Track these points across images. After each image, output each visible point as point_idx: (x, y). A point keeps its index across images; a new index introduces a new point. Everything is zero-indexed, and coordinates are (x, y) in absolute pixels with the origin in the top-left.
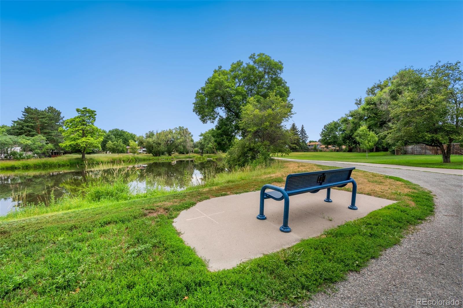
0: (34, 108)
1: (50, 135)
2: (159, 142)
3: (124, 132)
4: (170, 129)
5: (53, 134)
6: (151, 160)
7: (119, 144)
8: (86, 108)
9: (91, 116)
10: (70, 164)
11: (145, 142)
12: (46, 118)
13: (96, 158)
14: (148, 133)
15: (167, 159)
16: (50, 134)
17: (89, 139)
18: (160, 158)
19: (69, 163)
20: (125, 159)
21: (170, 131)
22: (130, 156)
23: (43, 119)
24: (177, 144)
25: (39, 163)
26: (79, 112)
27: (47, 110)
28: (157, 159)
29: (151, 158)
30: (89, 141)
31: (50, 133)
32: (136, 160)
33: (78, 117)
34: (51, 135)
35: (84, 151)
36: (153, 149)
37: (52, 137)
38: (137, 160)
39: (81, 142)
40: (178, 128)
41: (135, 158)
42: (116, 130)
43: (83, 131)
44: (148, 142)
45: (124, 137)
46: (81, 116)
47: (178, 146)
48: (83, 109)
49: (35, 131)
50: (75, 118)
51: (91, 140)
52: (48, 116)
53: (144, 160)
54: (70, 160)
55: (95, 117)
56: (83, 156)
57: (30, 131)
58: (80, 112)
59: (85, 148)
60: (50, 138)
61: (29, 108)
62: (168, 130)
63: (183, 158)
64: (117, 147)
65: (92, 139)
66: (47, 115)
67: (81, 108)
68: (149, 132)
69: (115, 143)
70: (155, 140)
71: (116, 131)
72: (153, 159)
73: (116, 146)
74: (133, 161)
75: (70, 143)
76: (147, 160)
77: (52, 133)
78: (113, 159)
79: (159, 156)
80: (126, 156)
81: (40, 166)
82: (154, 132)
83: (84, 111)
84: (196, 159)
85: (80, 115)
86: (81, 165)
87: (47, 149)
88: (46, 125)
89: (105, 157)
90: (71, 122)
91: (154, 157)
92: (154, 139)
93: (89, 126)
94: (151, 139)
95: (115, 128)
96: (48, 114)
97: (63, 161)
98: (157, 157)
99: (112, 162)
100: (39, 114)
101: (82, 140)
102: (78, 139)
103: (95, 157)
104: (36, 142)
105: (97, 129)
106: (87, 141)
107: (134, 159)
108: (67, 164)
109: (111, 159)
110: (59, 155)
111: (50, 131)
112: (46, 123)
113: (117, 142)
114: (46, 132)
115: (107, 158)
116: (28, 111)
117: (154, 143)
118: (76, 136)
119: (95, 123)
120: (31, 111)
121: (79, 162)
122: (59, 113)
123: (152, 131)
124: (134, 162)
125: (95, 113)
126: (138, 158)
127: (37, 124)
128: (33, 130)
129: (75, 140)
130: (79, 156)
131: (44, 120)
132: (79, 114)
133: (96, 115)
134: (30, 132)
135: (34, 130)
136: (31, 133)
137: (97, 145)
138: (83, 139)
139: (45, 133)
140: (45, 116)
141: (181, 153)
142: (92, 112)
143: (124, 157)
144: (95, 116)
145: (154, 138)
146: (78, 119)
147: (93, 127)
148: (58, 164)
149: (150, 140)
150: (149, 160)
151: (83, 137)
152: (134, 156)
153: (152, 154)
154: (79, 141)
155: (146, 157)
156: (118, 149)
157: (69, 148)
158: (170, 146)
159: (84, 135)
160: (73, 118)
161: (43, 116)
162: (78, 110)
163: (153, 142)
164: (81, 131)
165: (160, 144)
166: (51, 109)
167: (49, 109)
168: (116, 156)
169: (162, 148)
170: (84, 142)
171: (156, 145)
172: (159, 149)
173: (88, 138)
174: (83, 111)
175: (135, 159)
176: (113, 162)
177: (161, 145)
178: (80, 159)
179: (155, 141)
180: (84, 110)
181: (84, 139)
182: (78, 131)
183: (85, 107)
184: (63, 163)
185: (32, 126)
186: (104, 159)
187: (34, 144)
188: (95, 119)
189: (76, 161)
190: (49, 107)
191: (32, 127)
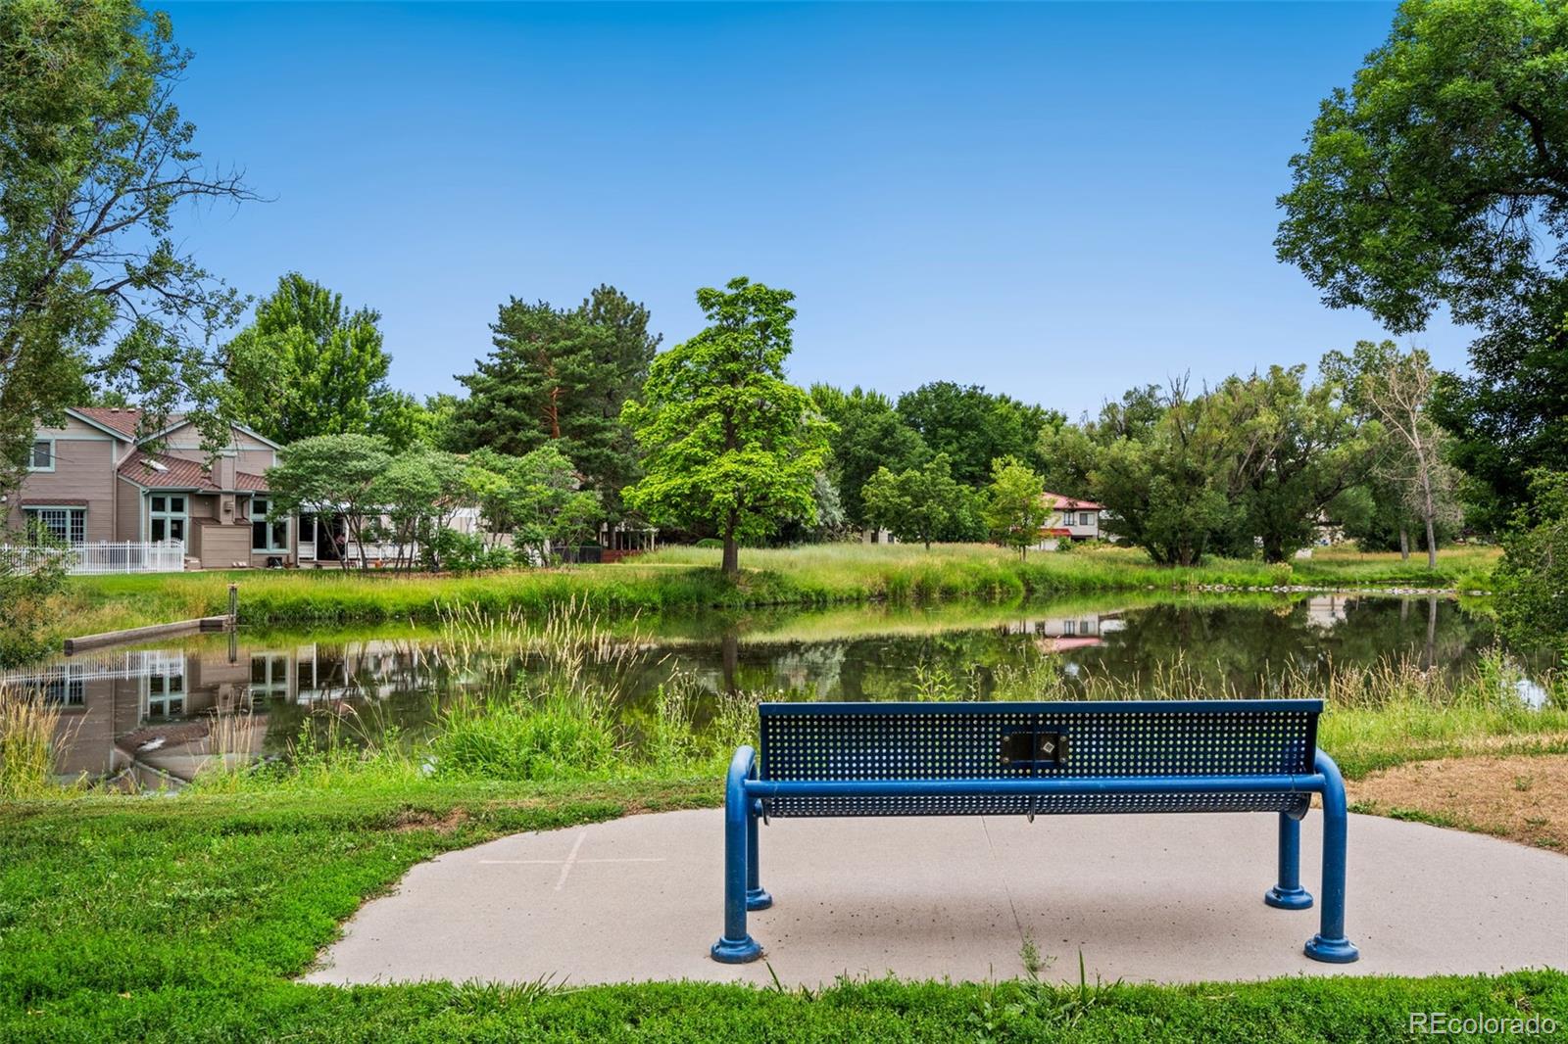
0: (537, 305)
1: (594, 444)
2: (1191, 462)
3: (987, 403)
4: (1275, 370)
5: (609, 435)
6: (1131, 588)
7: (934, 483)
8: (744, 281)
9: (767, 325)
10: (665, 601)
11: (1097, 468)
12: (581, 349)
13: (795, 573)
14: (1122, 404)
15: (1246, 586)
16: (598, 436)
17: (750, 462)
18: (1192, 575)
19: (657, 598)
20: (957, 579)
21: (1279, 385)
22: (992, 558)
23: (572, 357)
24: (1325, 479)
25: (532, 594)
26: (712, 306)
27: (590, 307)
28: (1171, 588)
29: (1136, 574)
30: (752, 472)
31: (595, 429)
32: (1030, 591)
33: (707, 337)
34: (603, 443)
35: (730, 532)
36: (1147, 517)
37: (607, 451)
38: (1040, 587)
39: (714, 481)
40: (1349, 353)
41: (1022, 575)
42: (942, 392)
43: (728, 412)
44: (1119, 468)
45: (981, 432)
46: (720, 330)
47: (1339, 489)
48: (730, 286)
49: (537, 422)
50: (692, 344)
51: (759, 463)
52: (592, 340)
53: (1085, 589)
54: (665, 579)
55: (785, 332)
56: (730, 559)
57: (517, 425)
58: (716, 309)
59: (733, 511)
60: (597, 456)
61: (518, 306)
62: (1264, 374)
63: (1393, 582)
64: (919, 500)
65: (768, 458)
66: (589, 335)
67: (721, 286)
68: (1128, 396)
69: (908, 480)
70: (1161, 453)
71: (938, 396)
72: (1145, 587)
73: (914, 497)
74: (1008, 593)
75: (664, 487)
76: (1105, 588)
77: (604, 429)
78: (888, 580)
79: (1195, 561)
80: (966, 563)
81: (535, 605)
82: (1159, 394)
83: (737, 297)
84: (1467, 592)
85: (714, 323)
86: (716, 607)
87: (572, 520)
88: (580, 387)
89: (848, 566)
90: (674, 369)
91: (1157, 574)
92: (1156, 446)
93: (756, 381)
94: (1135, 444)
95: (936, 380)
96: (591, 330)
97: (634, 587)
98: (1174, 573)
99: (882, 597)
100: (556, 334)
101: (718, 466)
102: (704, 462)
103: (791, 565)
104: (529, 483)
105: (796, 400)
106: (743, 469)
107: (1018, 582)
108: (649, 600)
109: (879, 580)
110: (634, 548)
111: (598, 420)
112: (581, 379)
113: (923, 471)
114: (581, 426)
115: (857, 568)
116: (514, 320)
117: (1157, 469)
118: (693, 445)
119: (788, 364)
120: (526, 319)
121: (708, 589)
122: (640, 320)
123: (1143, 389)
124: (1019, 601)
125: (790, 305)
126: (1043, 576)
127: (546, 384)
128: (527, 419)
129: (689, 463)
130: (709, 556)
131: (572, 363)
132: (710, 317)
133: (791, 315)
134: (517, 431)
135: (532, 416)
136: (520, 435)
137: (790, 493)
138: (724, 460)
139: (578, 432)
140: (577, 341)
141: (1378, 539)
142: (776, 301)
143: (951, 566)
144: (791, 324)
145: (1161, 436)
146: (702, 350)
147: (777, 386)
148: (612, 601)
149: (1130, 451)
150: (1121, 588)
151: (723, 448)
152: (1014, 563)
153: (1148, 545)
154: (705, 475)
155: (1096, 571)
156: (926, 518)
157: (661, 515)
158: (1275, 490)
159: (731, 440)
160: (684, 344)
161: (569, 343)
162: (706, 299)
163: (1146, 468)
164: (716, 417)
165: (1194, 478)
166: (608, 303)
167: (598, 304)
168: (913, 559)
169: (1213, 506)
170: (726, 475)
171: (1170, 488)
172: (1189, 511)
173: (745, 456)
174: (732, 302)
175: (1026, 583)
176: (891, 596)
177: (1202, 484)
178: (711, 571)
179: (1163, 460)
180: (734, 291)
181: (728, 463)
182: (702, 413)
183: (738, 277)
184: (632, 595)
185: (525, 397)
186: (838, 576)
187: (523, 493)
188: (788, 342)
189: (690, 586)
190: (599, 288)
191: (527, 403)
